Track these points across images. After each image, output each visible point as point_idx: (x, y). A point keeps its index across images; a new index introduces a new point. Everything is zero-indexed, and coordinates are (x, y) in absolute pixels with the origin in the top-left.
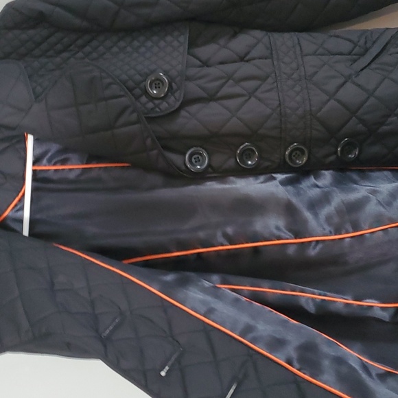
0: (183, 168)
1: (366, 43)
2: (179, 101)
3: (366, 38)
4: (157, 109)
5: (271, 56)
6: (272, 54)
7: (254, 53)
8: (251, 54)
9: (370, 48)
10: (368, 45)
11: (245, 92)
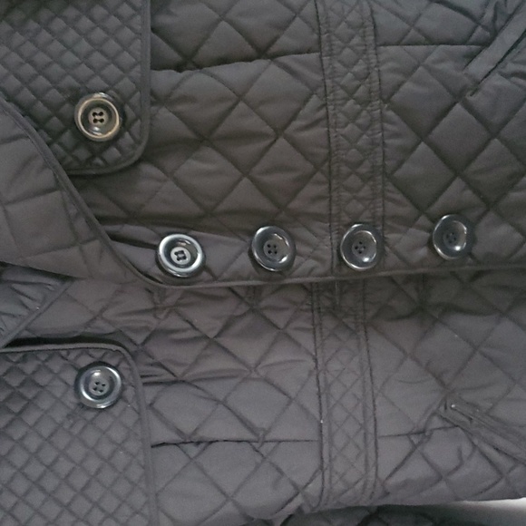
0: (155, 271)
1: (495, 18)
2: (139, 143)
3: (496, 9)
4: (98, 161)
5: (318, 47)
6: (319, 42)
7: (285, 41)
8: (278, 42)
9: (502, 28)
10: (499, 23)
11: (268, 129)
